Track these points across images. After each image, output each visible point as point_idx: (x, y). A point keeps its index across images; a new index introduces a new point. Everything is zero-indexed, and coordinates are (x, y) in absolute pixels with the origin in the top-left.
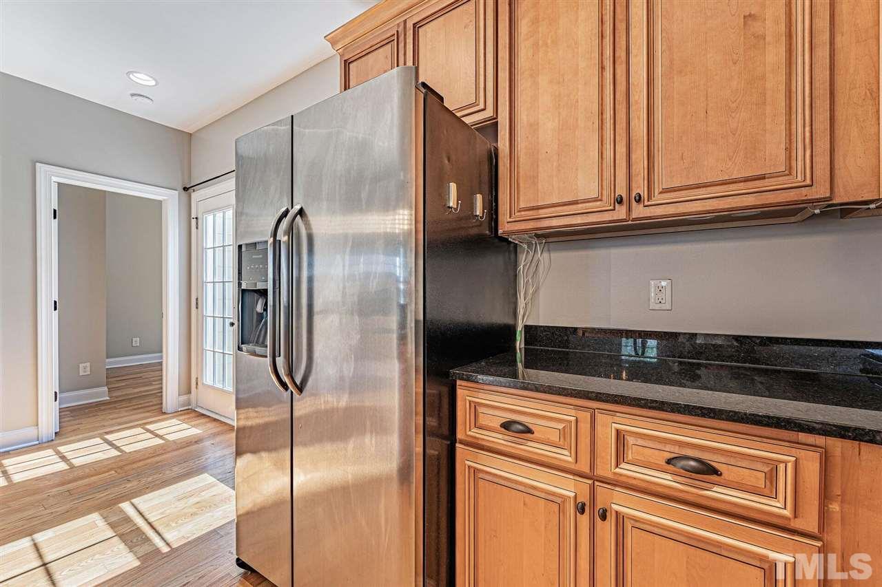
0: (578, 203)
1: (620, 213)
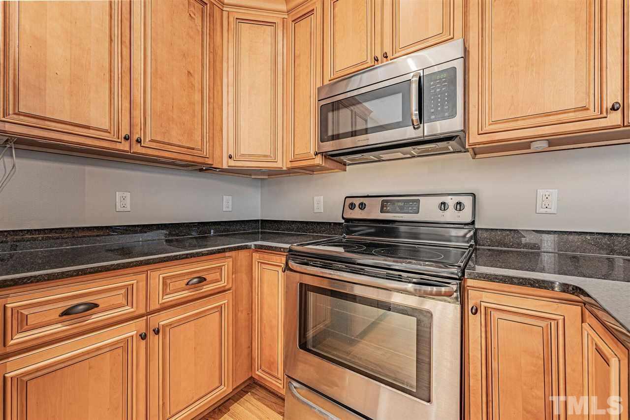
0: (89, 129)
1: (124, 146)
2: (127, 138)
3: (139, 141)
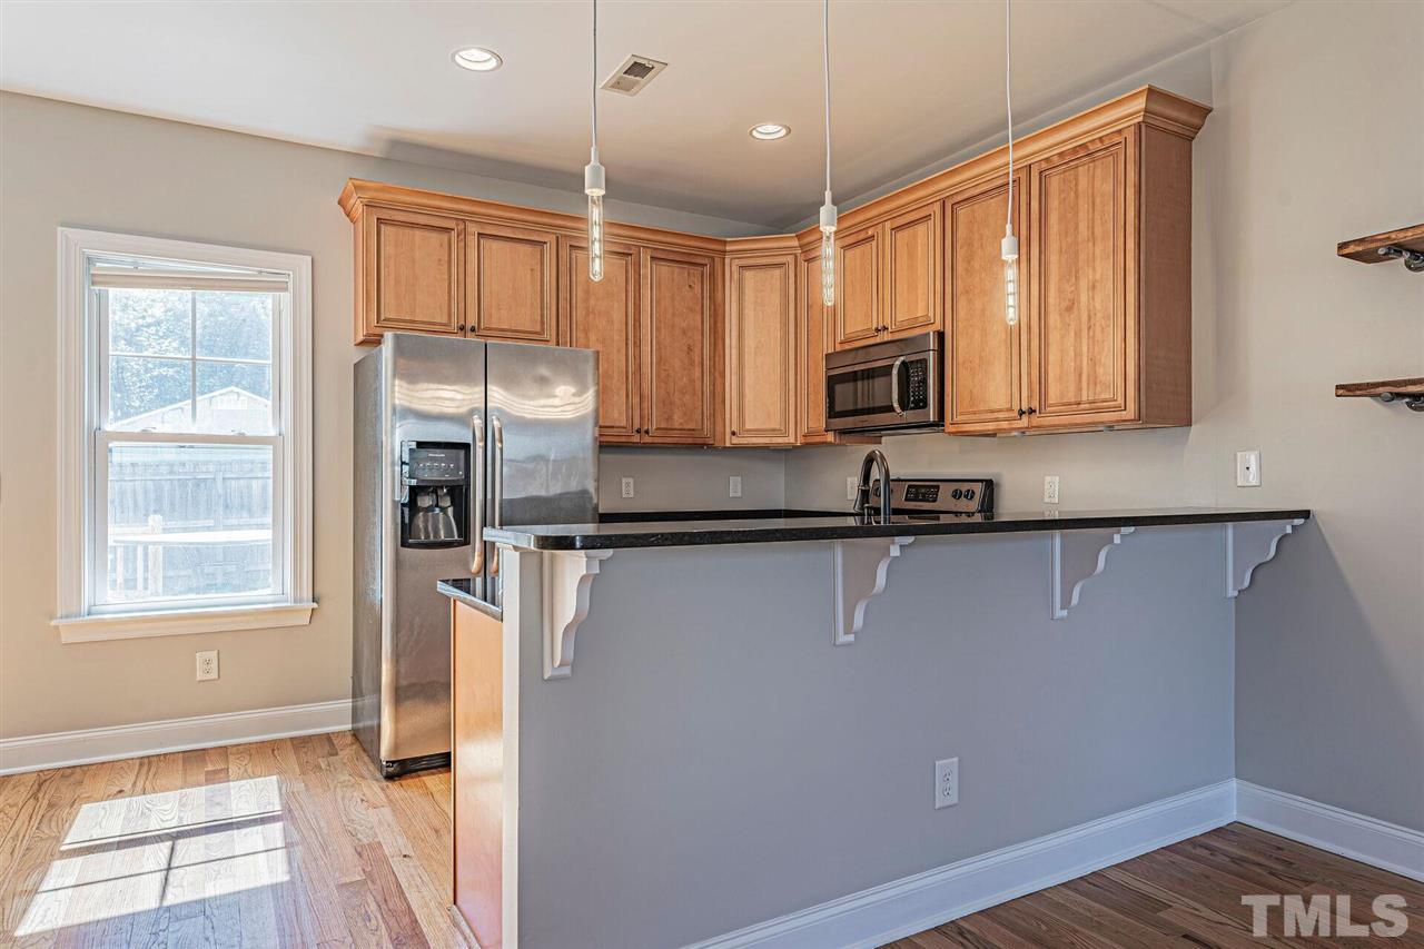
1: (636, 439)
2: (638, 431)
3: (647, 432)
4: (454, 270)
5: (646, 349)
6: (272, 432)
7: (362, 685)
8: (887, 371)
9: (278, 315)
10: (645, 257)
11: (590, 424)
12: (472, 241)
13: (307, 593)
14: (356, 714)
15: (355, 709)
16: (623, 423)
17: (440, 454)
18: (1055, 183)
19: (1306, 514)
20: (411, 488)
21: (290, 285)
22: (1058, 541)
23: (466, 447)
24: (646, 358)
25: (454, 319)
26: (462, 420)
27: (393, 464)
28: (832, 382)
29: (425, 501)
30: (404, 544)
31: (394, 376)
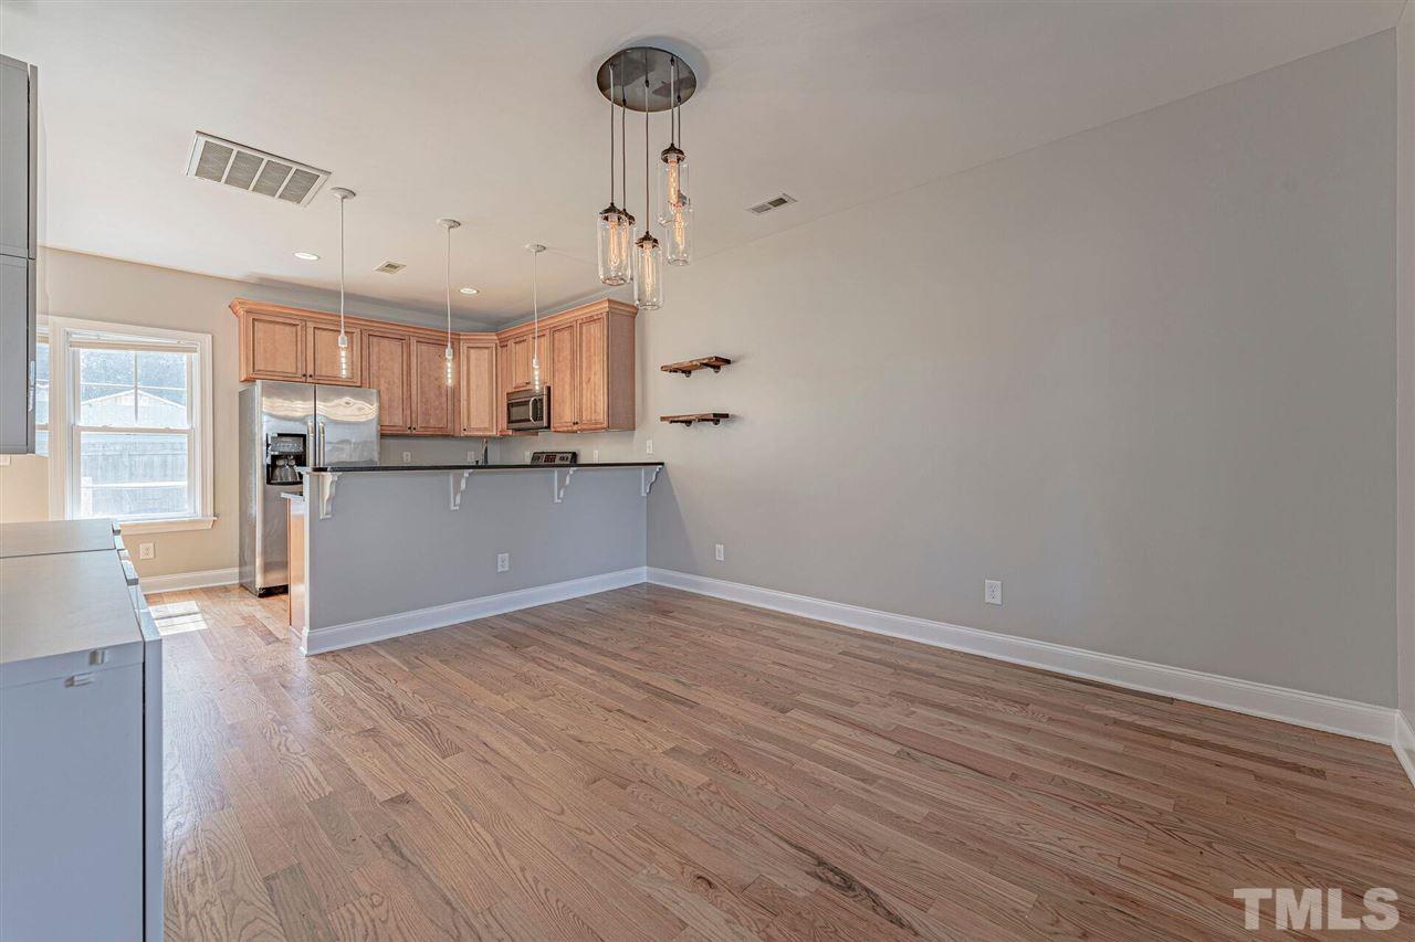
1: (409, 432)
2: (409, 428)
3: (415, 429)
4: (299, 346)
5: (414, 387)
6: (187, 427)
7: (244, 561)
8: (526, 403)
9: (190, 365)
10: (413, 341)
11: (375, 424)
12: (310, 331)
13: (210, 511)
14: (241, 575)
15: (240, 572)
16: (401, 424)
17: (288, 439)
18: (584, 328)
19: (662, 464)
20: (273, 456)
21: (198, 349)
22: (556, 474)
23: (304, 436)
24: (414, 392)
25: (299, 371)
26: (302, 420)
27: (262, 445)
28: (510, 406)
29: (281, 463)
30: (269, 482)
31: (262, 395)
